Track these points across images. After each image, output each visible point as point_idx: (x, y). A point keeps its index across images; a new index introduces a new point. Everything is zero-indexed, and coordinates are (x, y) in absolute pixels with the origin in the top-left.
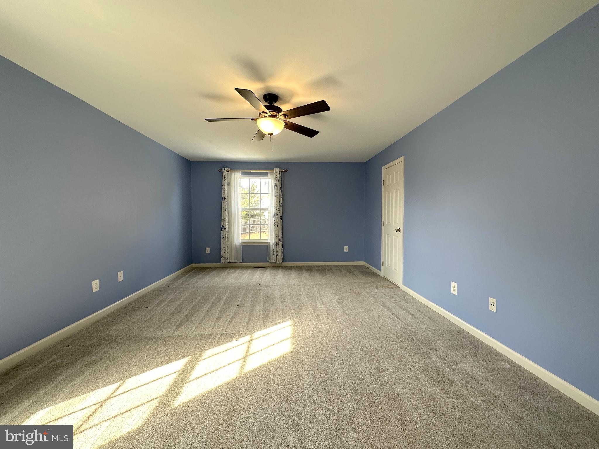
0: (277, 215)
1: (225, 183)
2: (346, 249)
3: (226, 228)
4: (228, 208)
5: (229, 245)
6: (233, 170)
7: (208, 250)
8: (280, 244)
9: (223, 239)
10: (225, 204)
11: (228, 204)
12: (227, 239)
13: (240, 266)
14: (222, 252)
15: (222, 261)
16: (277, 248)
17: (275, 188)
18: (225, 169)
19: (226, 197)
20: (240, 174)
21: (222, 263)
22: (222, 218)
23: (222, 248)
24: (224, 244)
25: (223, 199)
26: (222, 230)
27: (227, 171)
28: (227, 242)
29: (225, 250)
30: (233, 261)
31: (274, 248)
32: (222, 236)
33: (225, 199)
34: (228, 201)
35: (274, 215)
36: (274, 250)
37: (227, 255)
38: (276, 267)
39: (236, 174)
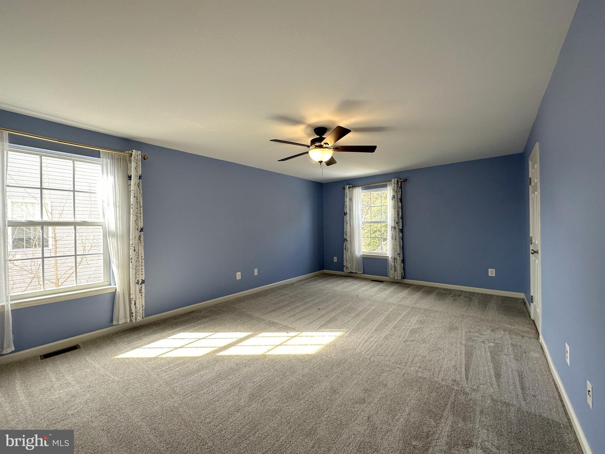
0: (395, 228)
1: (347, 200)
2: (492, 272)
3: (347, 240)
4: (350, 222)
5: (351, 256)
6: (354, 186)
7: (335, 259)
8: (399, 259)
9: (345, 250)
10: (347, 218)
11: (350, 218)
12: (349, 250)
13: (359, 276)
14: (345, 262)
15: (344, 270)
16: (395, 263)
17: (392, 200)
18: (346, 186)
19: (348, 212)
20: (361, 189)
21: (344, 272)
22: (345, 231)
23: (344, 258)
24: (347, 255)
25: (345, 214)
26: (344, 242)
27: (349, 188)
28: (349, 253)
29: (347, 261)
30: (354, 272)
31: (392, 262)
32: (344, 247)
33: (347, 213)
34: (350, 215)
35: (392, 228)
36: (392, 265)
37: (349, 265)
38: (394, 283)
39: (357, 189)
